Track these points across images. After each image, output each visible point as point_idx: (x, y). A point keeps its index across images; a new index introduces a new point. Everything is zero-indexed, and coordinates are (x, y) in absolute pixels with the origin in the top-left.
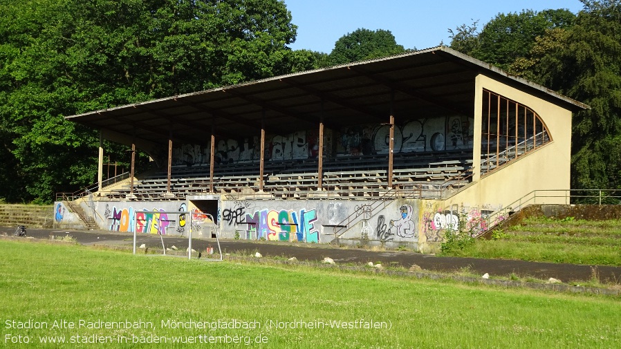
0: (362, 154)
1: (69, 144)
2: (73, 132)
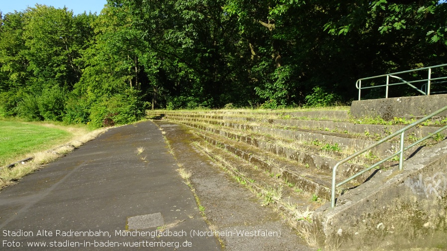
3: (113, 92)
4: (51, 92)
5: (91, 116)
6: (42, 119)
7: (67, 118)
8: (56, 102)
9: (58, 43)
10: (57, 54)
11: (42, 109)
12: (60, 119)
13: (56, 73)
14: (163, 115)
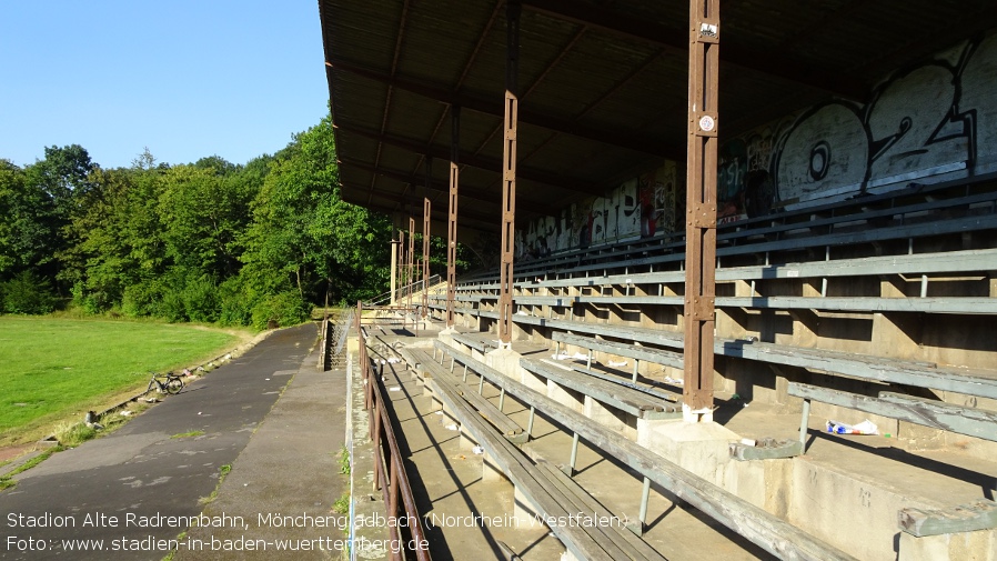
0: (744, 217)
1: (359, 237)
2: (365, 220)
3: (278, 289)
4: (197, 287)
5: (253, 318)
6: (187, 319)
7: (223, 318)
8: (207, 299)
9: (203, 220)
10: (205, 235)
11: (188, 308)
12: (211, 321)
13: (202, 261)
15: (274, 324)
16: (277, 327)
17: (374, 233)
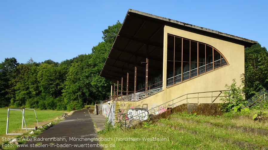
1: (103, 85)
2: (105, 81)
4: (49, 99)
5: (67, 108)
6: (46, 109)
7: (58, 108)
8: (52, 103)
9: (51, 80)
10: (52, 84)
11: (47, 105)
12: (53, 109)
13: (50, 92)
14: (90, 107)
15: (74, 109)
16: (75, 110)
17: (107, 84)
